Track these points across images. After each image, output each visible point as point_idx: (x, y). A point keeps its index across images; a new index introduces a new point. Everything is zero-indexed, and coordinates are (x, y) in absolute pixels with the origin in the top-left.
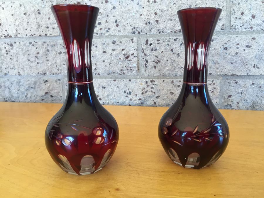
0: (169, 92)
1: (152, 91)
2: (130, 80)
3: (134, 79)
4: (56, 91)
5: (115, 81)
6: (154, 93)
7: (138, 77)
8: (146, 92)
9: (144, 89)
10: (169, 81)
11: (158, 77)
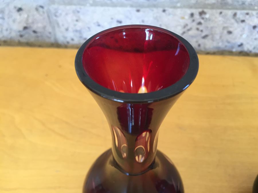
0: (225, 32)
1: (198, 29)
2: (164, 11)
3: (171, 7)
4: (40, 25)
5: (138, 11)
6: (202, 31)
7: (179, 5)
8: (189, 30)
9: (186, 26)
10: (230, 13)
11: (213, 6)
